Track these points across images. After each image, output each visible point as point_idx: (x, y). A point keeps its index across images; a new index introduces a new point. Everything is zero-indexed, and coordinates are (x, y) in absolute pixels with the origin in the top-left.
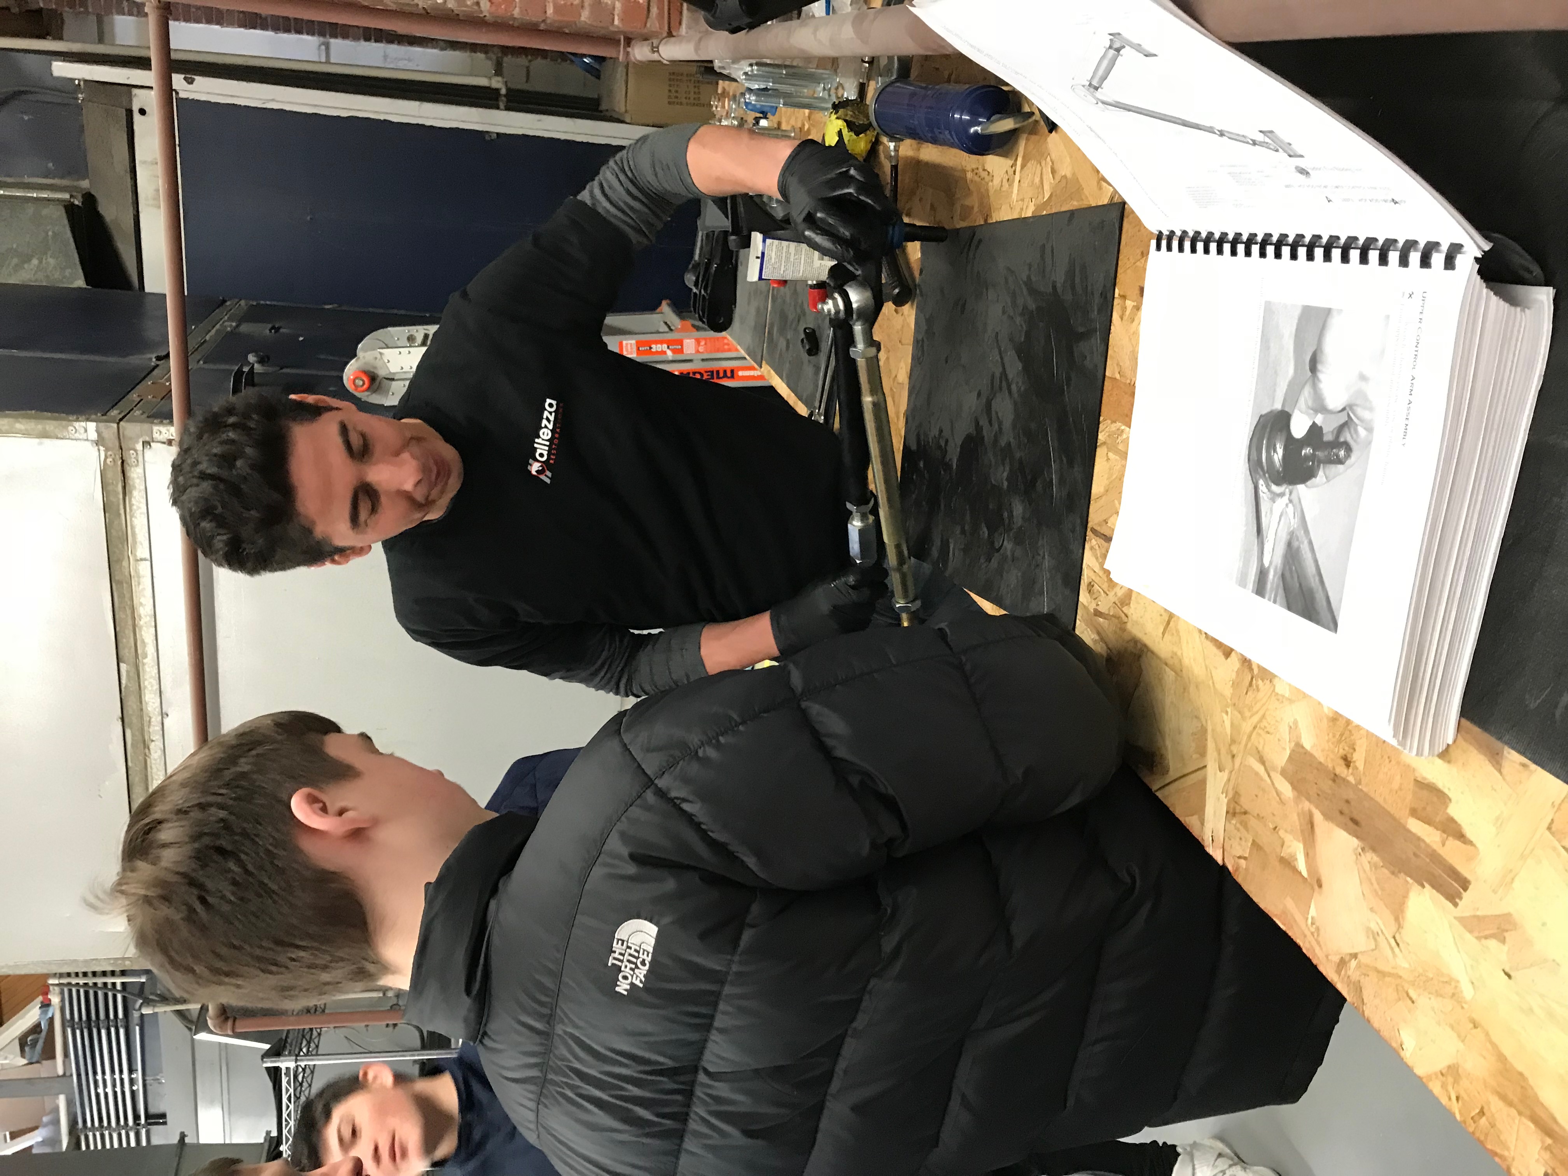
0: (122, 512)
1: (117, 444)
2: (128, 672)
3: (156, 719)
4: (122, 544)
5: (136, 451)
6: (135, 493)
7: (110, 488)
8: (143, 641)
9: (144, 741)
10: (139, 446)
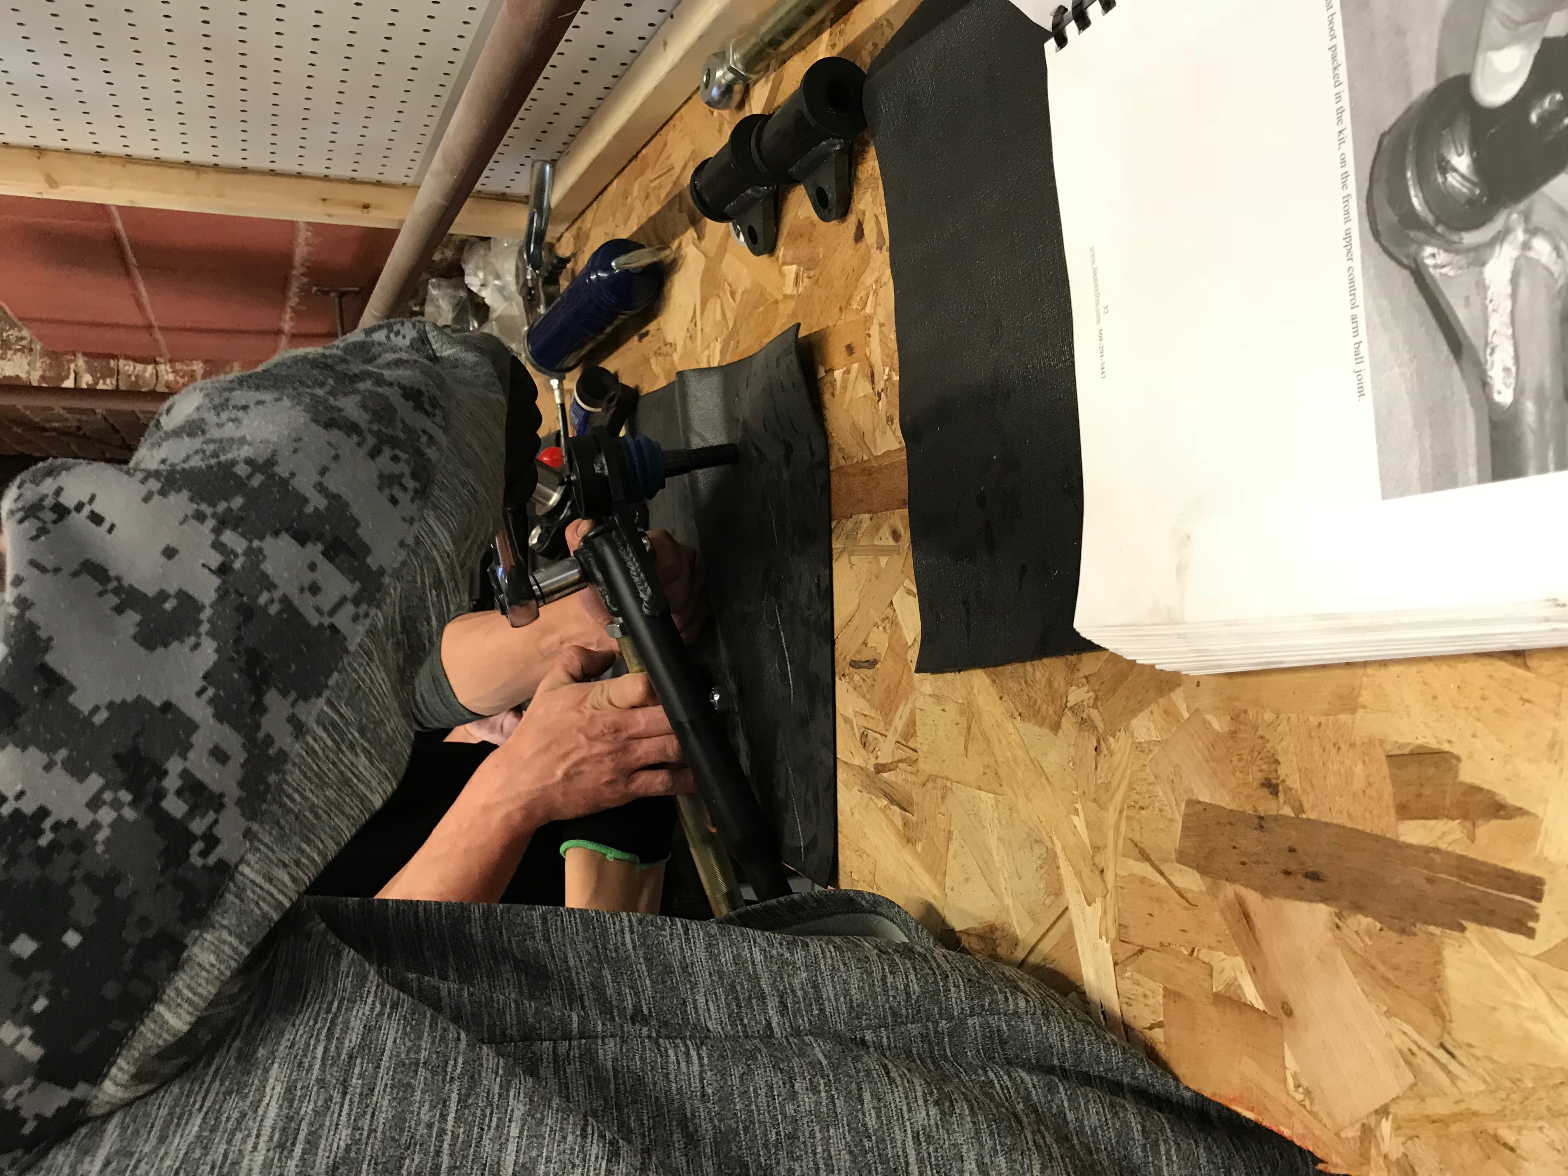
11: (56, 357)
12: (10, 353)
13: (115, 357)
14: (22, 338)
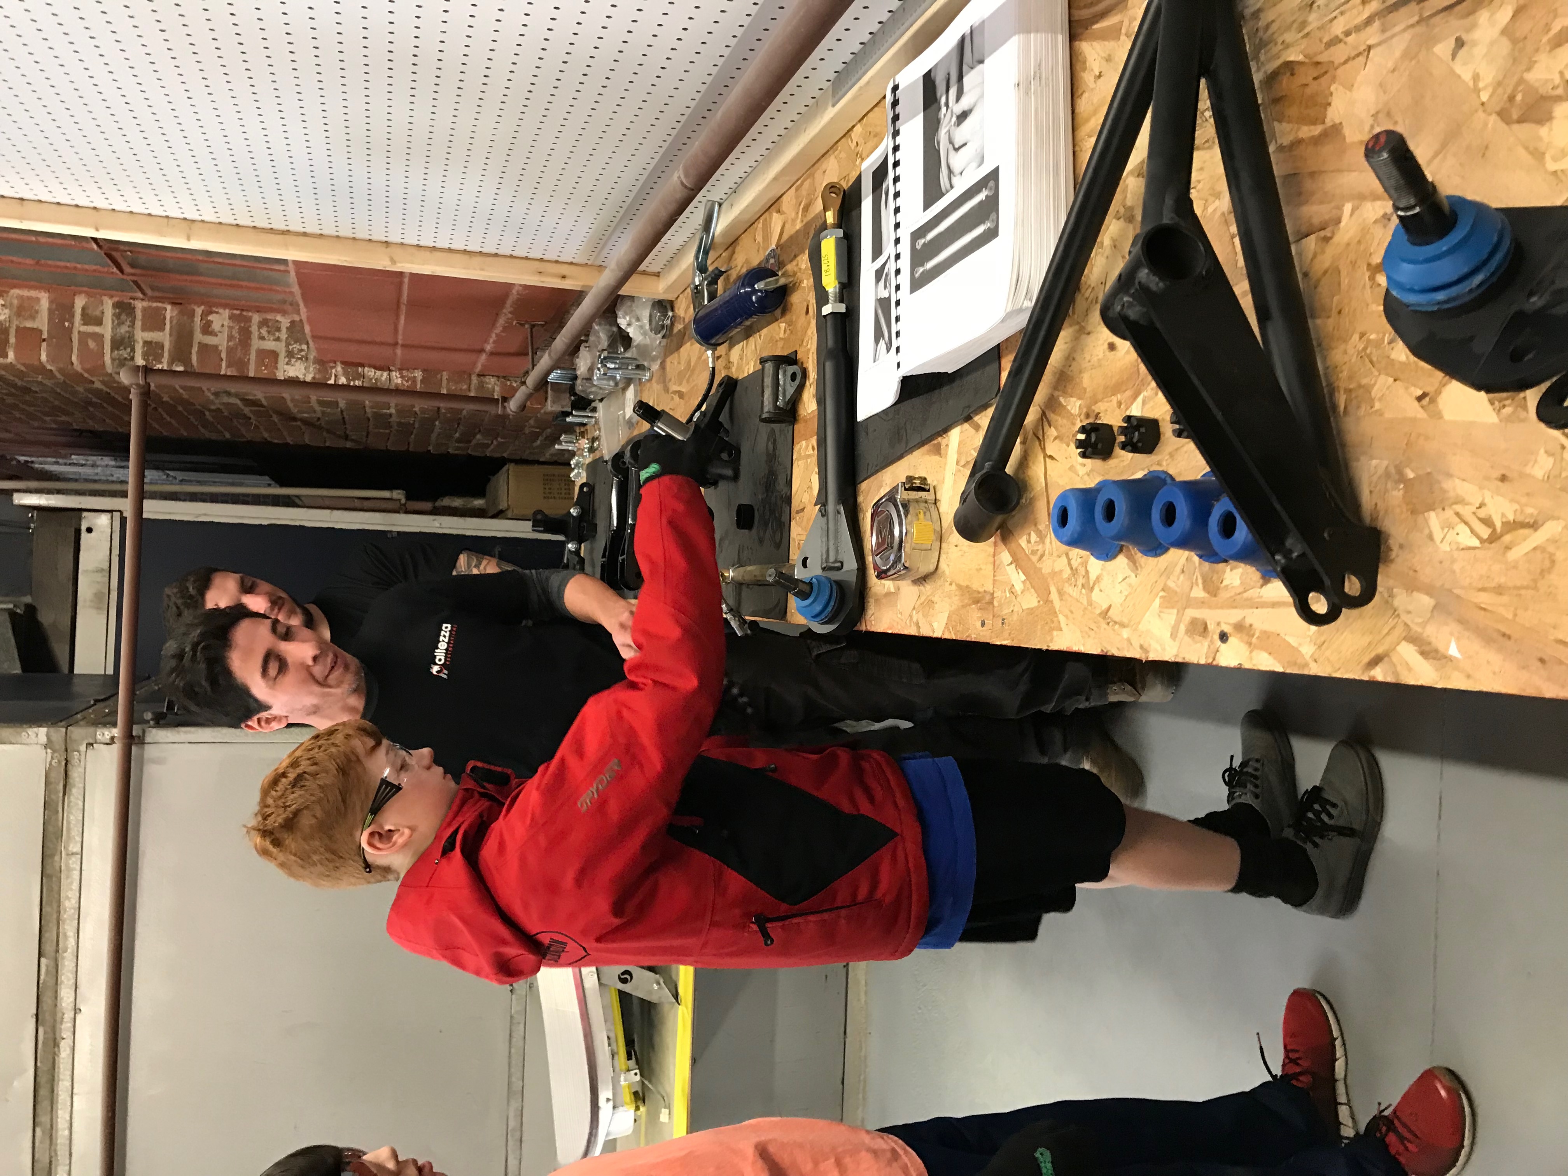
0: (60, 810)
1: (64, 747)
2: (47, 966)
3: (69, 1015)
4: (57, 839)
5: (79, 751)
6: (74, 791)
7: (52, 787)
8: (65, 935)
9: (55, 1039)
10: (83, 748)
11: (323, 364)
12: (293, 360)
13: (363, 365)
14: (302, 350)
